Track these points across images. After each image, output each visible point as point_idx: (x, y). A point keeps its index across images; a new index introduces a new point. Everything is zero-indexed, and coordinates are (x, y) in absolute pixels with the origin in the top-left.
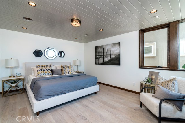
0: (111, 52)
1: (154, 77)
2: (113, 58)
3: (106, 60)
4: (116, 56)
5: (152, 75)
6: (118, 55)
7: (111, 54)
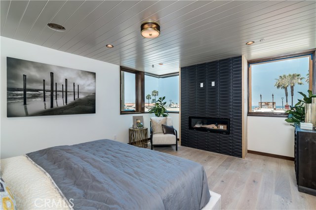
0: (76, 88)
1: (139, 121)
2: (80, 100)
3: (60, 102)
4: (87, 97)
5: (137, 120)
6: (91, 94)
7: (76, 90)
